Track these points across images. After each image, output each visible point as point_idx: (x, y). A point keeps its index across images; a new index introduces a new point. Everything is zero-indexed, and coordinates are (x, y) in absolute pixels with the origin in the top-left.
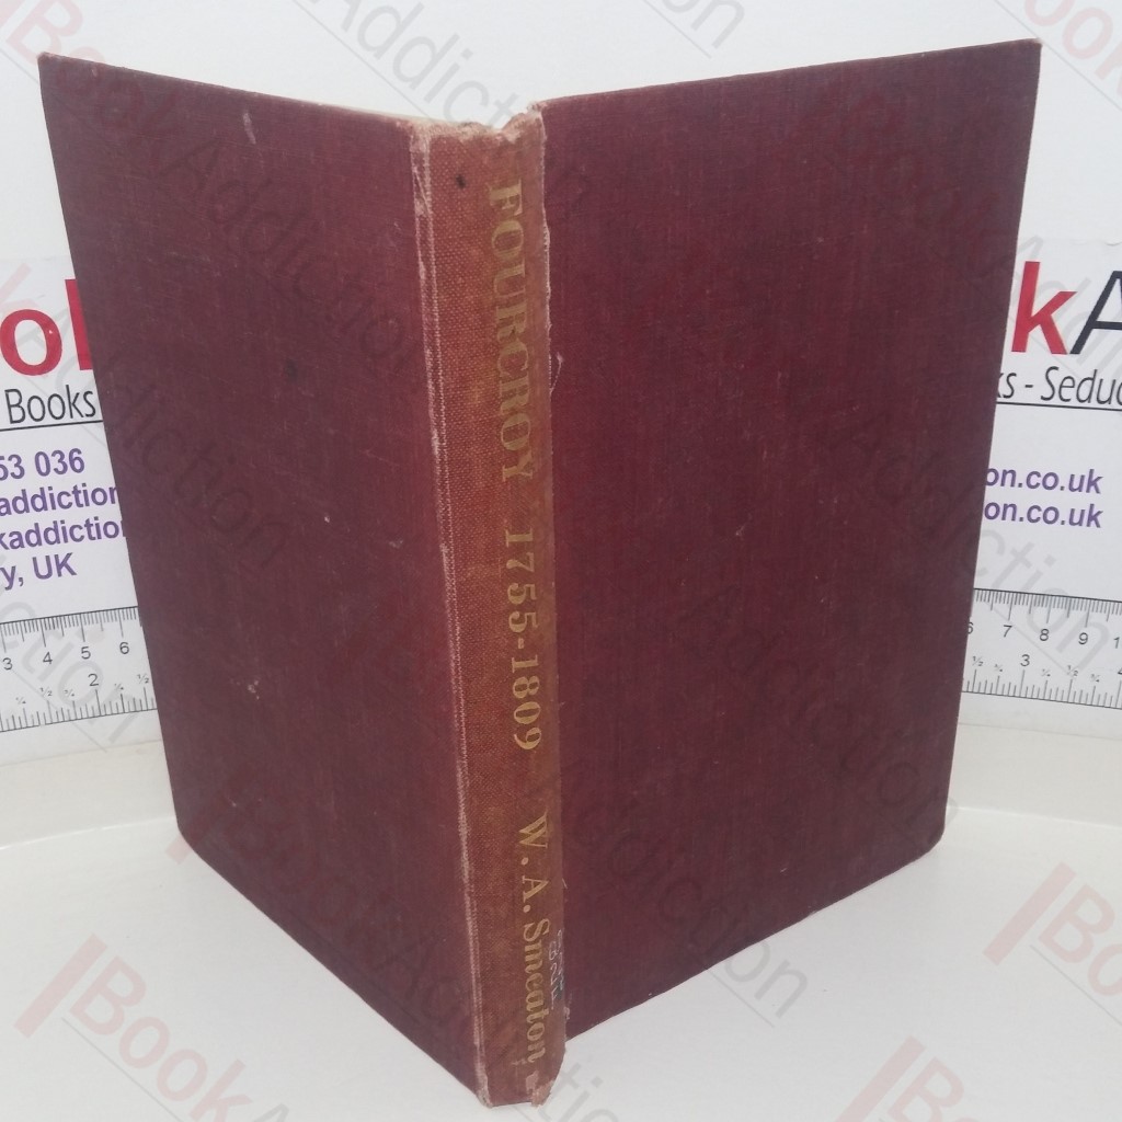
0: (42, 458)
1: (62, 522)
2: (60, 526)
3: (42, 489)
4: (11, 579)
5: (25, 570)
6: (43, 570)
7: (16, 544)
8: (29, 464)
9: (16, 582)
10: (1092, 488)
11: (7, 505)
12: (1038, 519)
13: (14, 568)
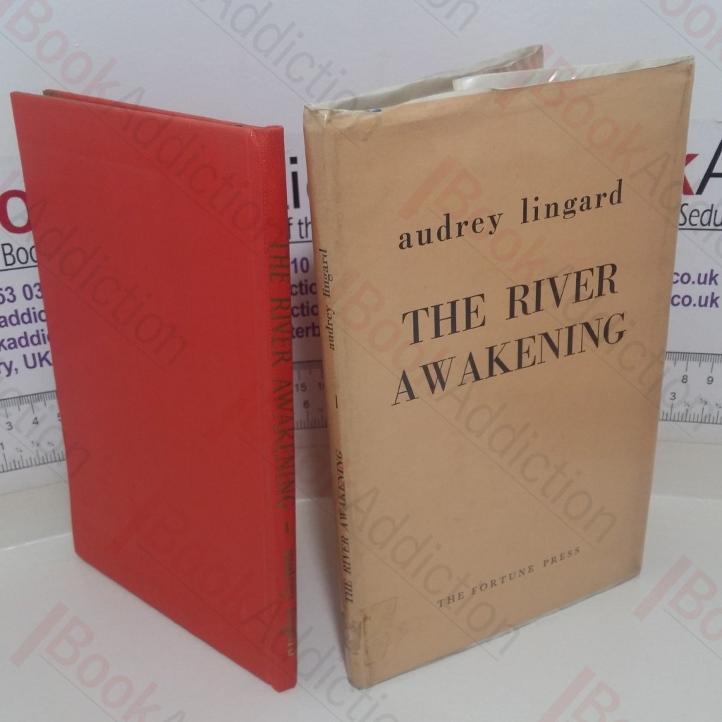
0: (27, 289)
1: (42, 330)
2: (41, 333)
3: (28, 309)
4: (9, 370)
5: (19, 364)
6: (31, 363)
7: (12, 346)
8: (18, 292)
9: (13, 372)
10: (713, 282)
11: (5, 321)
12: (678, 304)
13: (11, 362)
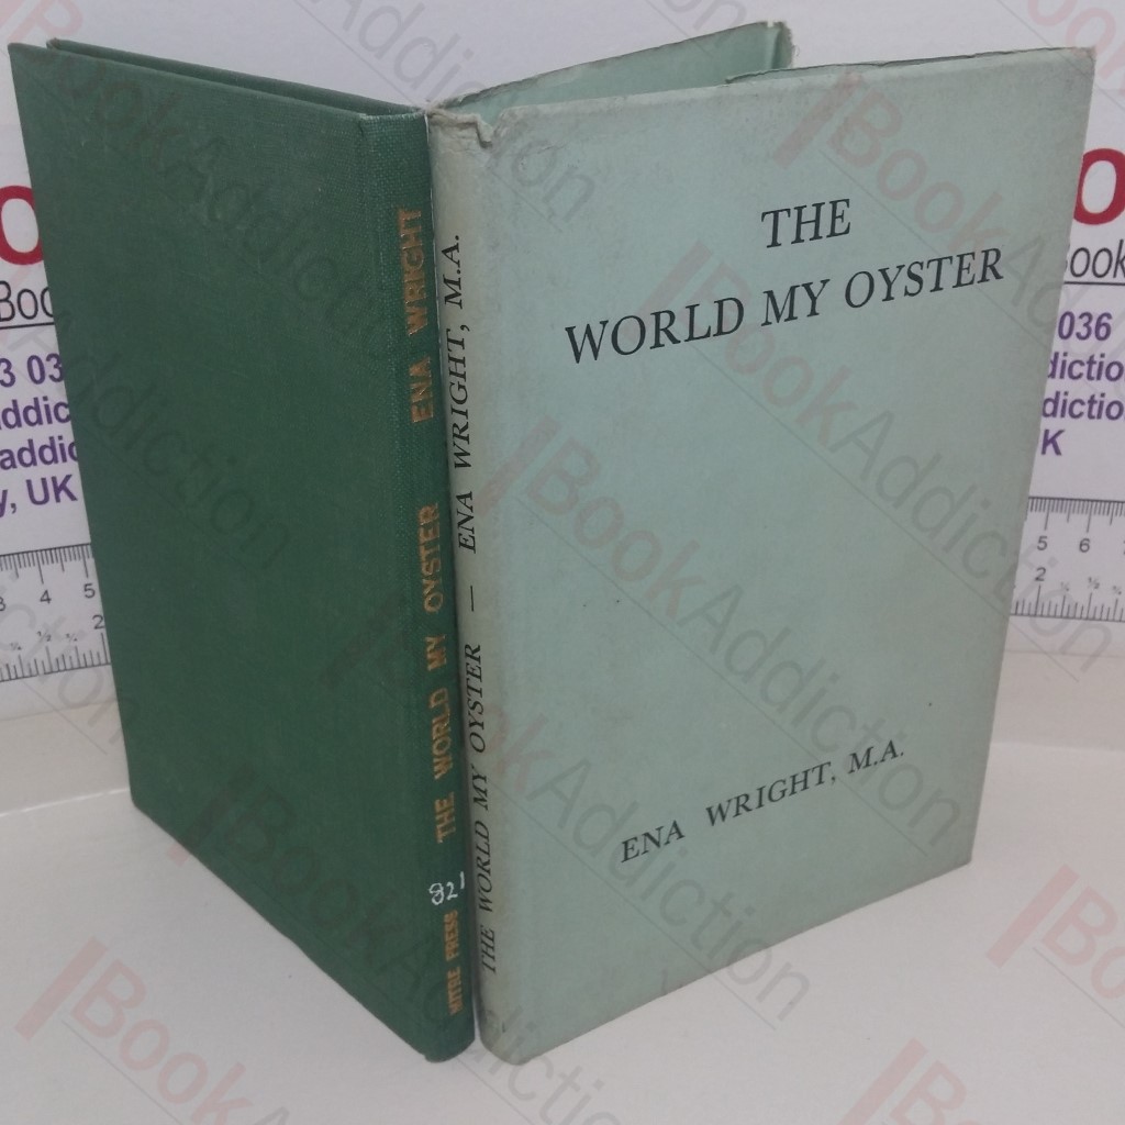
0: (35, 362)
1: (60, 438)
2: (57, 442)
3: (36, 400)
5: (18, 495)
6: (39, 496)
7: (8, 463)
8: (19, 368)
9: (8, 509)
13: (5, 493)
